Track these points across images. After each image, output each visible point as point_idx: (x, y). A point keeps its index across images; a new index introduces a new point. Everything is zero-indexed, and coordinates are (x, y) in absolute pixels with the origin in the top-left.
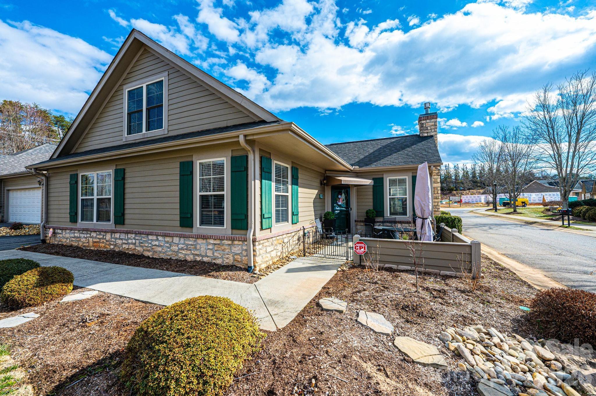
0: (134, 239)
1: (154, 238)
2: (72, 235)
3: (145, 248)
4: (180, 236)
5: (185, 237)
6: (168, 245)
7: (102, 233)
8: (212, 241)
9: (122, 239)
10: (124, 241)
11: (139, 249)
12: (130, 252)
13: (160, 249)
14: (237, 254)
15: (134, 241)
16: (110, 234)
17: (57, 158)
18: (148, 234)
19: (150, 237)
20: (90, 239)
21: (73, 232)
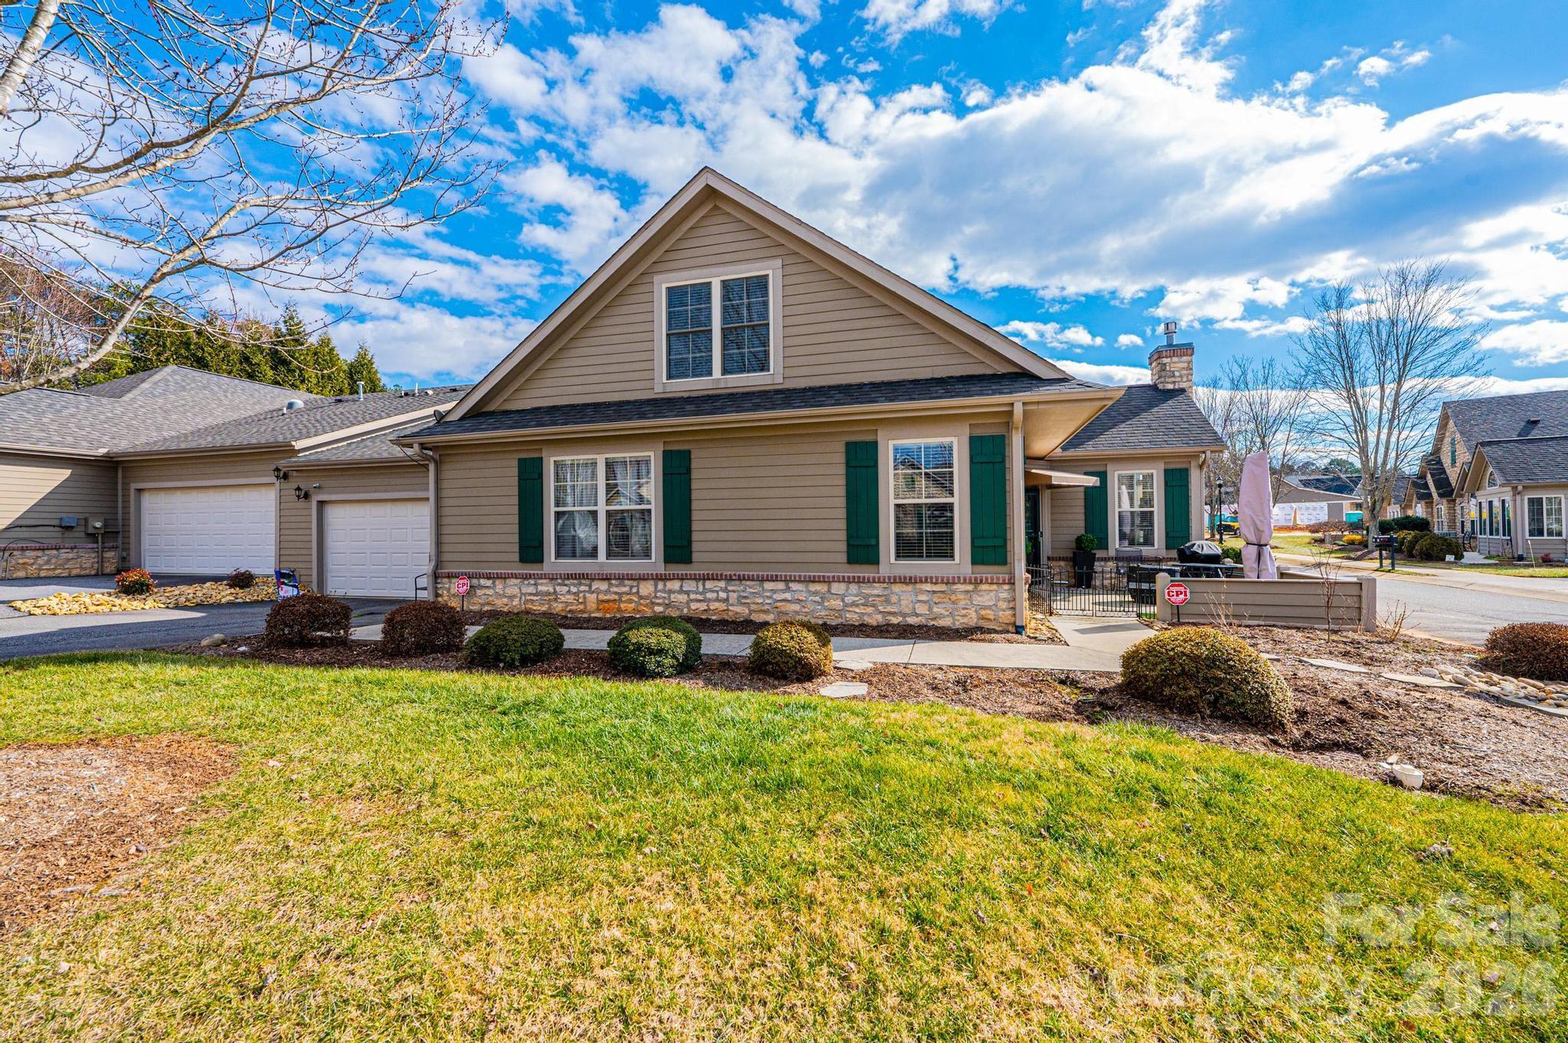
0: (725, 590)
1: (781, 586)
2: (531, 590)
3: (753, 607)
4: (850, 581)
5: (859, 581)
6: (817, 599)
7: (627, 582)
8: (928, 587)
9: (688, 593)
10: (693, 596)
11: (738, 609)
12: (714, 618)
13: (796, 607)
14: (985, 608)
15: (723, 595)
16: (652, 582)
17: (459, 420)
18: (762, 580)
19: (768, 585)
20: (588, 595)
21: (532, 582)
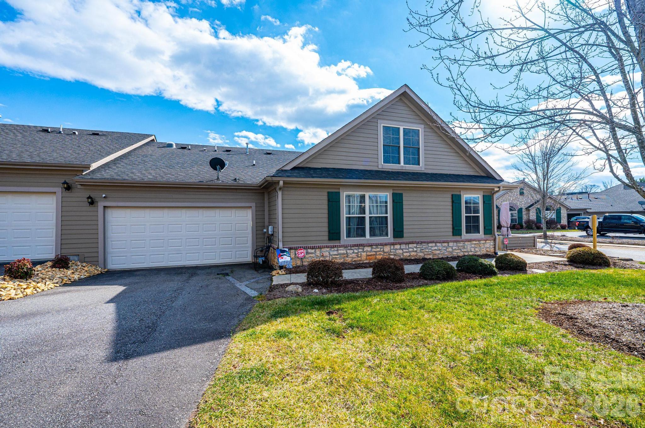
0: (416, 247)
1: (434, 244)
2: (335, 253)
3: (425, 253)
4: (454, 242)
5: (456, 242)
6: (445, 248)
7: (379, 247)
8: (475, 242)
9: (402, 250)
10: (405, 251)
11: (421, 254)
12: (413, 258)
13: (438, 252)
14: (487, 248)
15: (415, 249)
16: (389, 246)
18: (428, 243)
19: (430, 245)
20: (362, 253)
21: (336, 249)
